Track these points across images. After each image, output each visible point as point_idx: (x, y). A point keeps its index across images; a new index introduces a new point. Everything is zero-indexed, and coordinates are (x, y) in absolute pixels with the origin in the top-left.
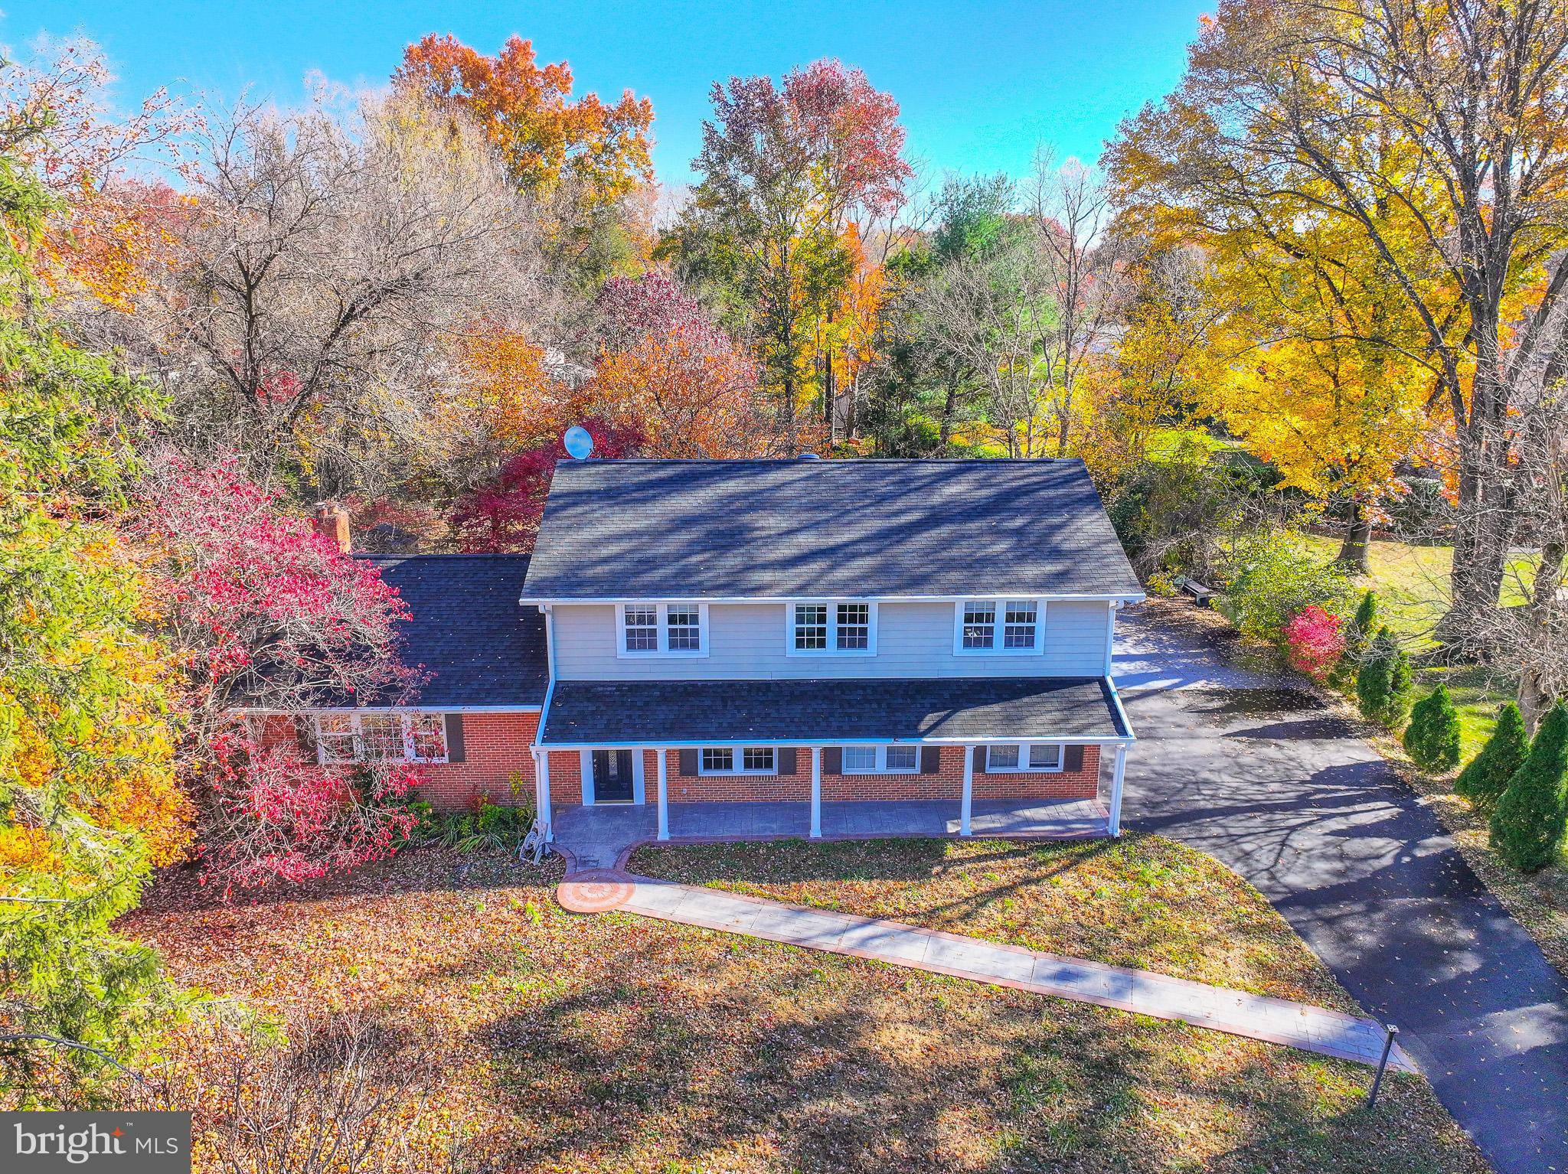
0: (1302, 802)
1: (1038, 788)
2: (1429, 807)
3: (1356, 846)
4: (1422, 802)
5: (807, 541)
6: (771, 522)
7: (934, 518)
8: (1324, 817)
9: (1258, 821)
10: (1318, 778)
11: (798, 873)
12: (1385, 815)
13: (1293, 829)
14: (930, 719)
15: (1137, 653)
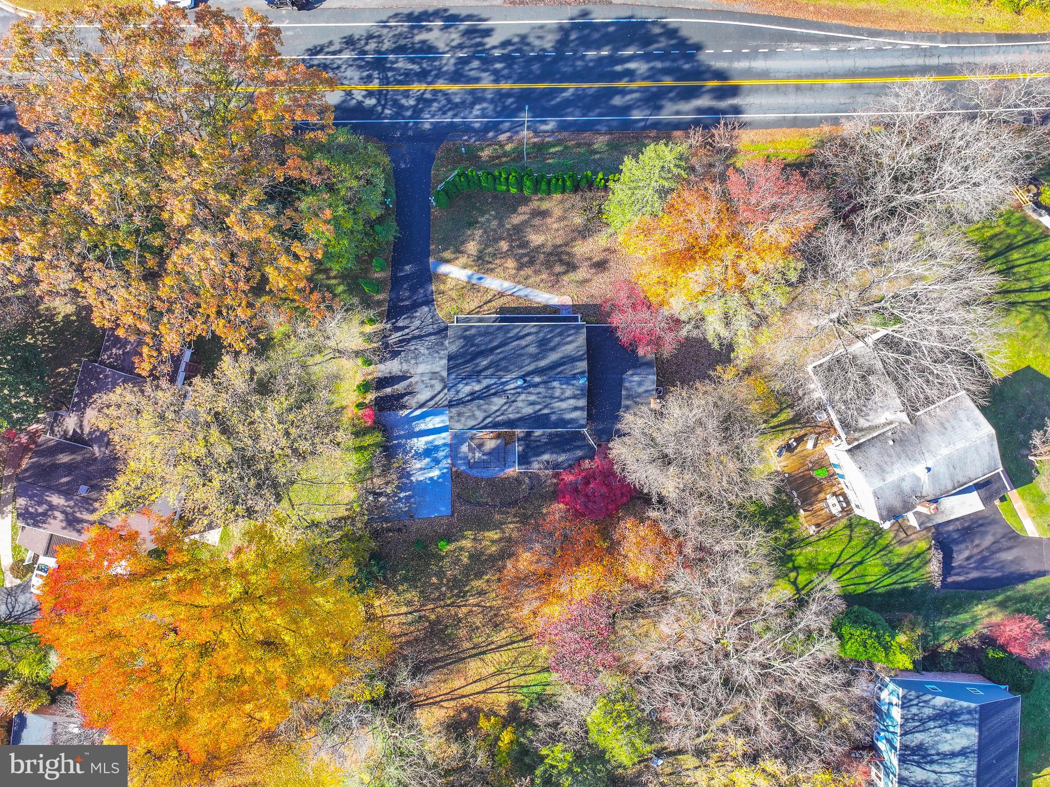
0: (408, 341)
8: (407, 334)
10: (400, 353)
12: (394, 336)
13: (417, 328)
15: (415, 439)
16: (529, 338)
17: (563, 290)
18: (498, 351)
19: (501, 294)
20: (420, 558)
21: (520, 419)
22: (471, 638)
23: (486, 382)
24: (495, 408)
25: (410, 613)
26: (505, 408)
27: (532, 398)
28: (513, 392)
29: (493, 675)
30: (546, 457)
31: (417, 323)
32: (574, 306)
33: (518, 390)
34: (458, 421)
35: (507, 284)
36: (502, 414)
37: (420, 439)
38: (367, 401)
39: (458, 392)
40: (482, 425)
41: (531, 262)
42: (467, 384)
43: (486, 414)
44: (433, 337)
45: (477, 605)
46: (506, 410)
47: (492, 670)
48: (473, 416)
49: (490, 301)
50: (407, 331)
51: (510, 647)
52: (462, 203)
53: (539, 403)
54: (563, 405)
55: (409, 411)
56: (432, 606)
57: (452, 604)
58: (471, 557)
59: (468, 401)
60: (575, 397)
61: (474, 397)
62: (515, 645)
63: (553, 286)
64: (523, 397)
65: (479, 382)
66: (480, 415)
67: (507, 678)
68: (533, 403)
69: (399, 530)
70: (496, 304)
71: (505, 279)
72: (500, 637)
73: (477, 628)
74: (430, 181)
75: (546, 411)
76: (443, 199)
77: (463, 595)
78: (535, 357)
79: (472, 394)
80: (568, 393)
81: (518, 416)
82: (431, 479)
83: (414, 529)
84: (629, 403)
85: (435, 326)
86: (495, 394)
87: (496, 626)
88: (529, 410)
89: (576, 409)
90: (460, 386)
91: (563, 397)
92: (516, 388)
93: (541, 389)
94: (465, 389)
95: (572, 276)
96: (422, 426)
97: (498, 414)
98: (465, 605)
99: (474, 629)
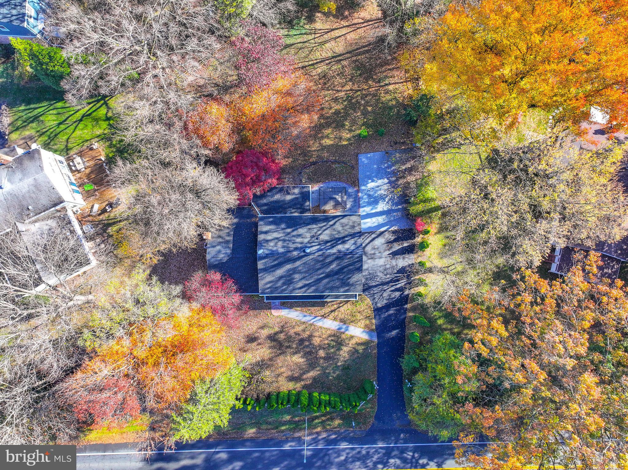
0: (391, 281)
3: (393, 295)
8: (392, 286)
10: (398, 272)
12: (403, 284)
15: (385, 209)
16: (300, 284)
17: (278, 320)
18: (323, 275)
19: (324, 317)
20: (380, 123)
21: (308, 224)
22: (343, 67)
23: (334, 250)
24: (327, 232)
25: (387, 85)
26: (320, 232)
27: (299, 240)
28: (313, 244)
29: (326, 42)
30: (289, 198)
31: (385, 295)
32: (270, 308)
33: (309, 245)
34: (354, 222)
35: (320, 324)
36: (321, 227)
37: (381, 210)
38: (421, 236)
39: (355, 243)
40: (336, 219)
41: (302, 341)
42: (348, 249)
43: (334, 227)
44: (374, 284)
45: (338, 91)
46: (319, 230)
47: (327, 45)
48: (343, 226)
49: (332, 311)
50: (393, 288)
51: (315, 62)
52: (354, 384)
53: (294, 236)
54: (275, 235)
55: (390, 230)
56: (371, 90)
57: (357, 91)
58: (343, 126)
59: (346, 236)
60: (267, 241)
61: (342, 240)
62: (310, 63)
63: (286, 323)
64: (306, 240)
65: (339, 251)
66: (338, 227)
67: (316, 40)
68: (299, 236)
69: (396, 143)
70: (326, 310)
71: (321, 327)
72: (321, 69)
73: (338, 75)
74: (378, 400)
75: (289, 230)
76: (368, 387)
77: (349, 99)
78: (295, 271)
79: (344, 242)
80: (272, 244)
81: (309, 227)
82: (373, 181)
83: (385, 144)
84: (228, 238)
85: (372, 292)
86: (327, 242)
87: (324, 76)
88: (301, 231)
89: (266, 233)
90: (353, 248)
91: (276, 241)
92: (311, 247)
93: (292, 246)
94: (349, 245)
95: (272, 331)
96: (380, 219)
97: (325, 228)
98: (347, 91)
99: (341, 74)
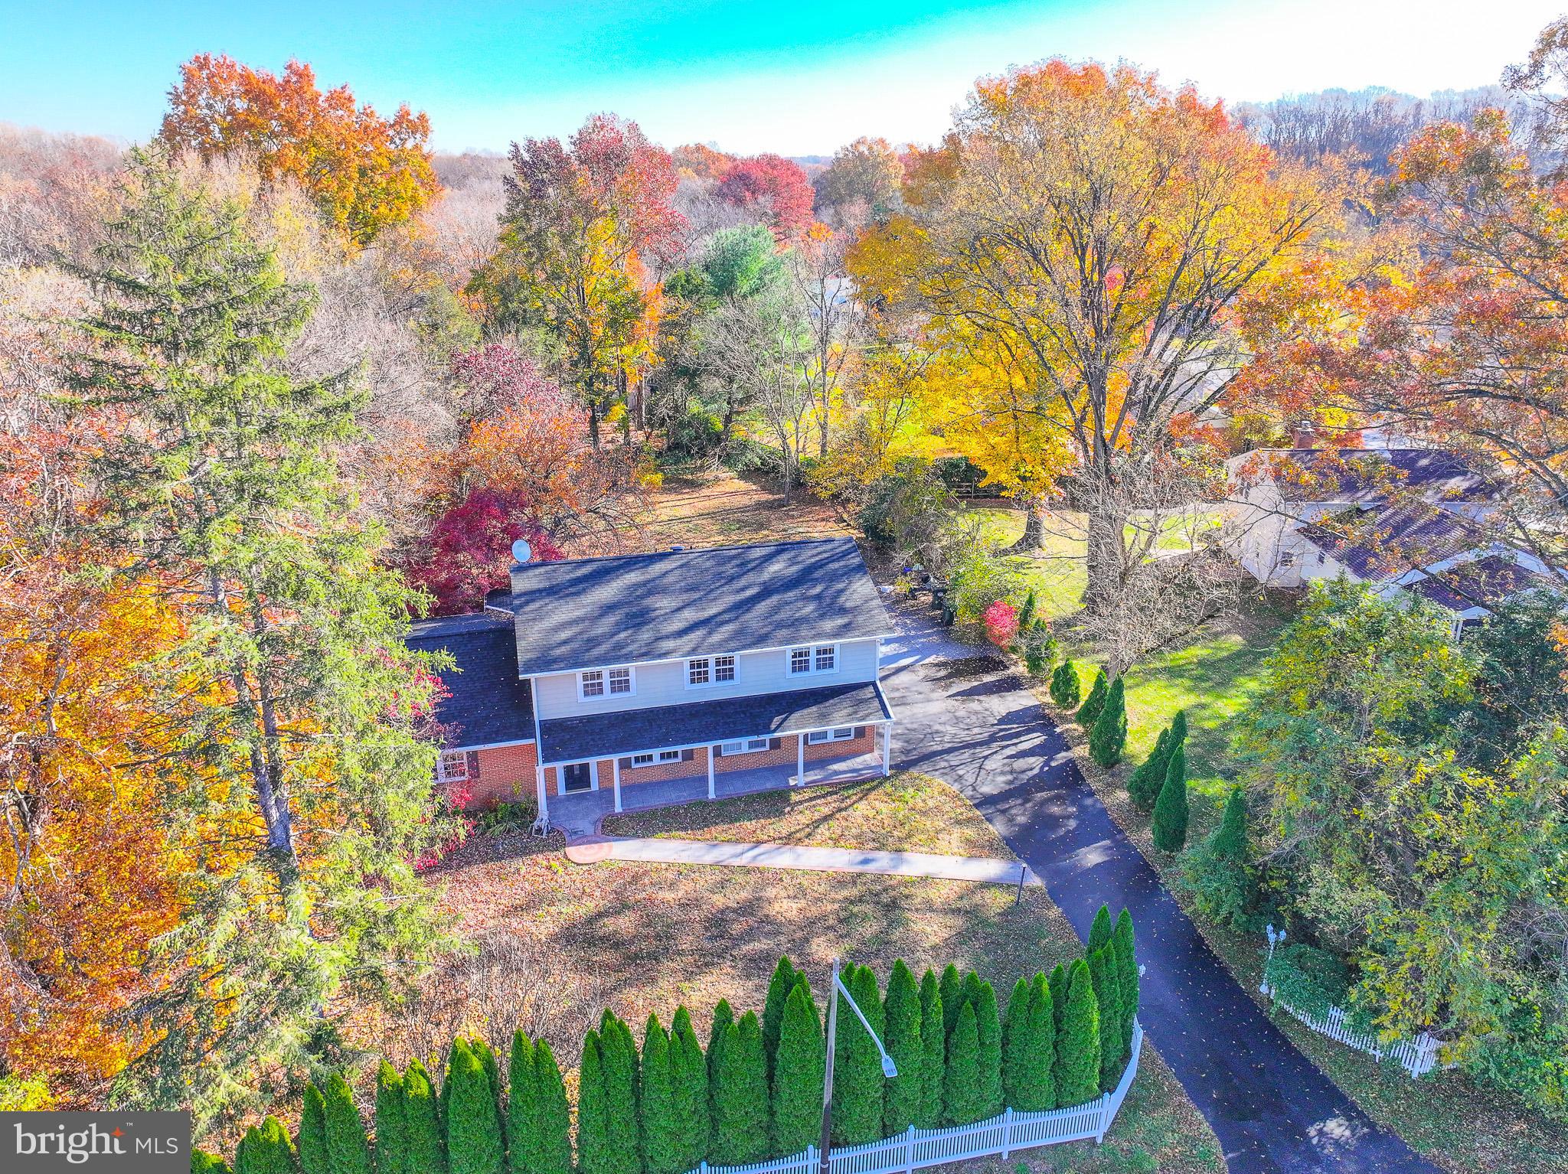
0: (993, 739)
1: (840, 750)
2: (1062, 733)
3: (1020, 764)
4: (1058, 730)
5: (690, 615)
6: (663, 603)
7: (766, 592)
8: (1003, 748)
9: (967, 754)
10: (1001, 721)
11: (706, 823)
12: (1037, 742)
13: (986, 757)
14: (777, 720)
17: (601, 875)
19: (791, 840)
31: (994, 764)
35: (783, 859)
44: (938, 748)
49: (816, 823)
50: (1009, 752)
55: (925, 662)
85: (942, 764)
